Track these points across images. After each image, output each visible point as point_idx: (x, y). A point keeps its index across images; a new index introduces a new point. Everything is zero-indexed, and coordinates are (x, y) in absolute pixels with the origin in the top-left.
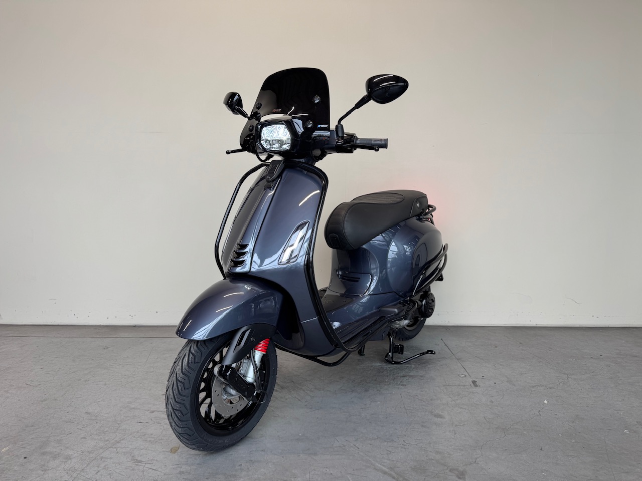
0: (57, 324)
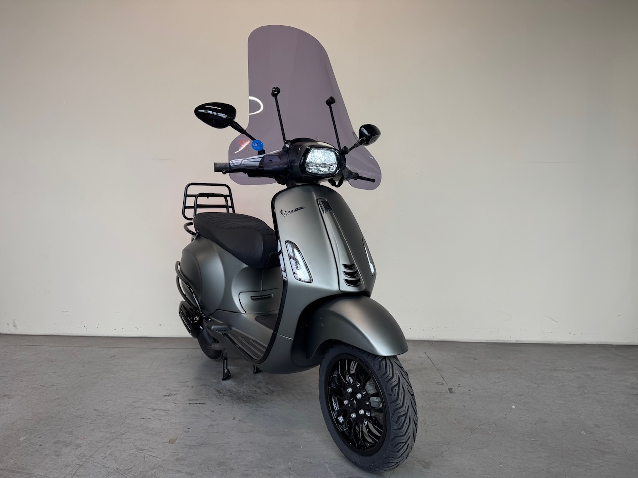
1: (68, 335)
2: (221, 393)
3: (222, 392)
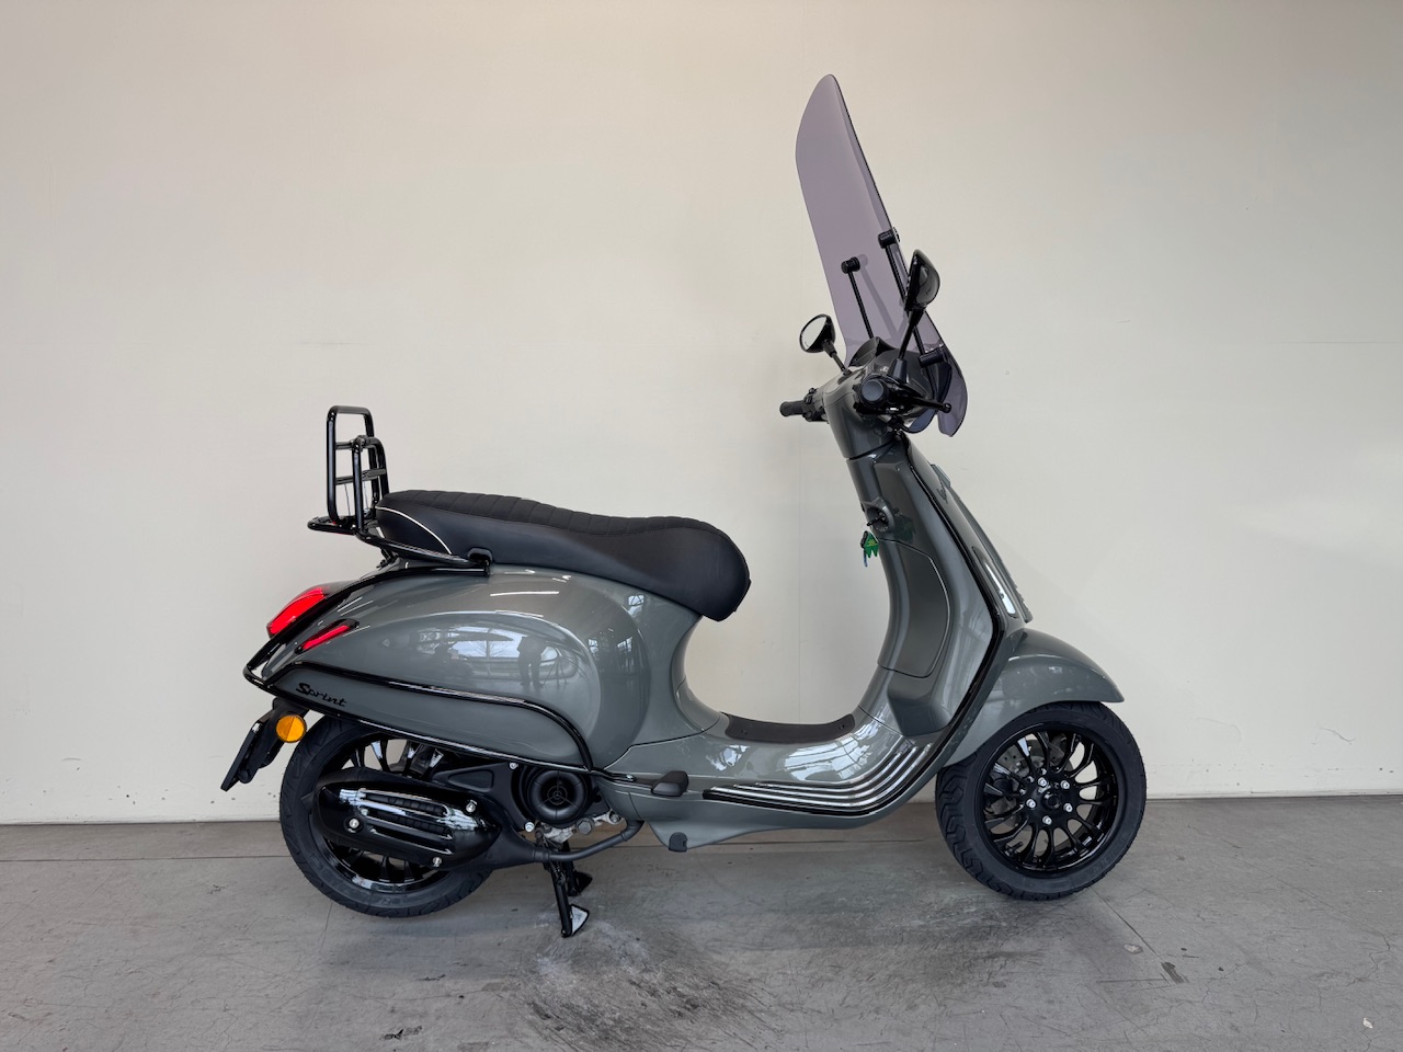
1: (81, 821)
2: (548, 1017)
3: (549, 1013)
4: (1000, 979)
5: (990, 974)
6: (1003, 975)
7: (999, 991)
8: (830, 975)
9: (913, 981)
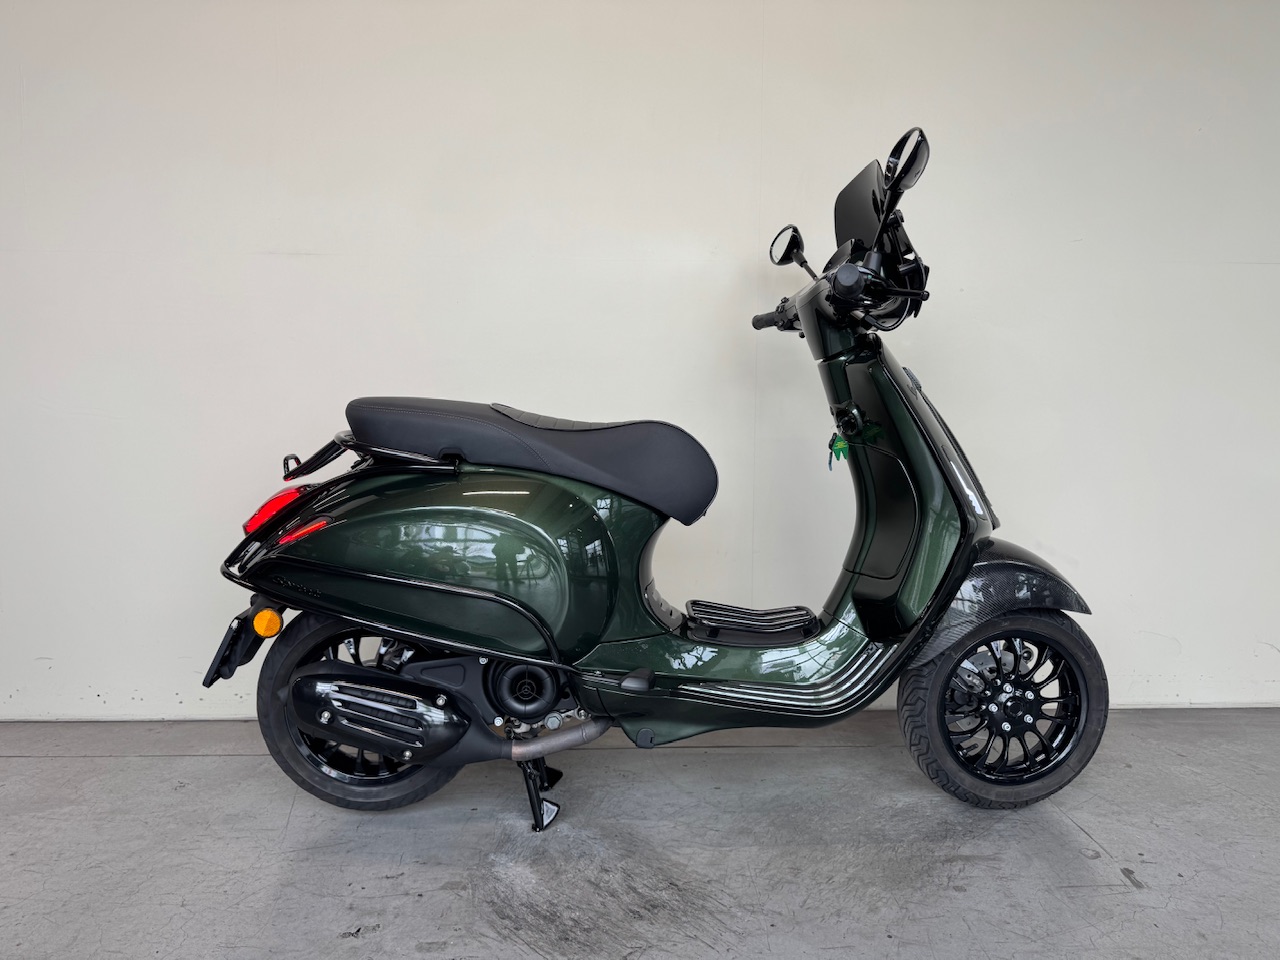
0: (53, 718)
2: (507, 916)
3: (509, 912)
4: (960, 883)
5: (949, 878)
6: (963, 879)
7: (960, 895)
8: (789, 877)
9: (874, 885)
